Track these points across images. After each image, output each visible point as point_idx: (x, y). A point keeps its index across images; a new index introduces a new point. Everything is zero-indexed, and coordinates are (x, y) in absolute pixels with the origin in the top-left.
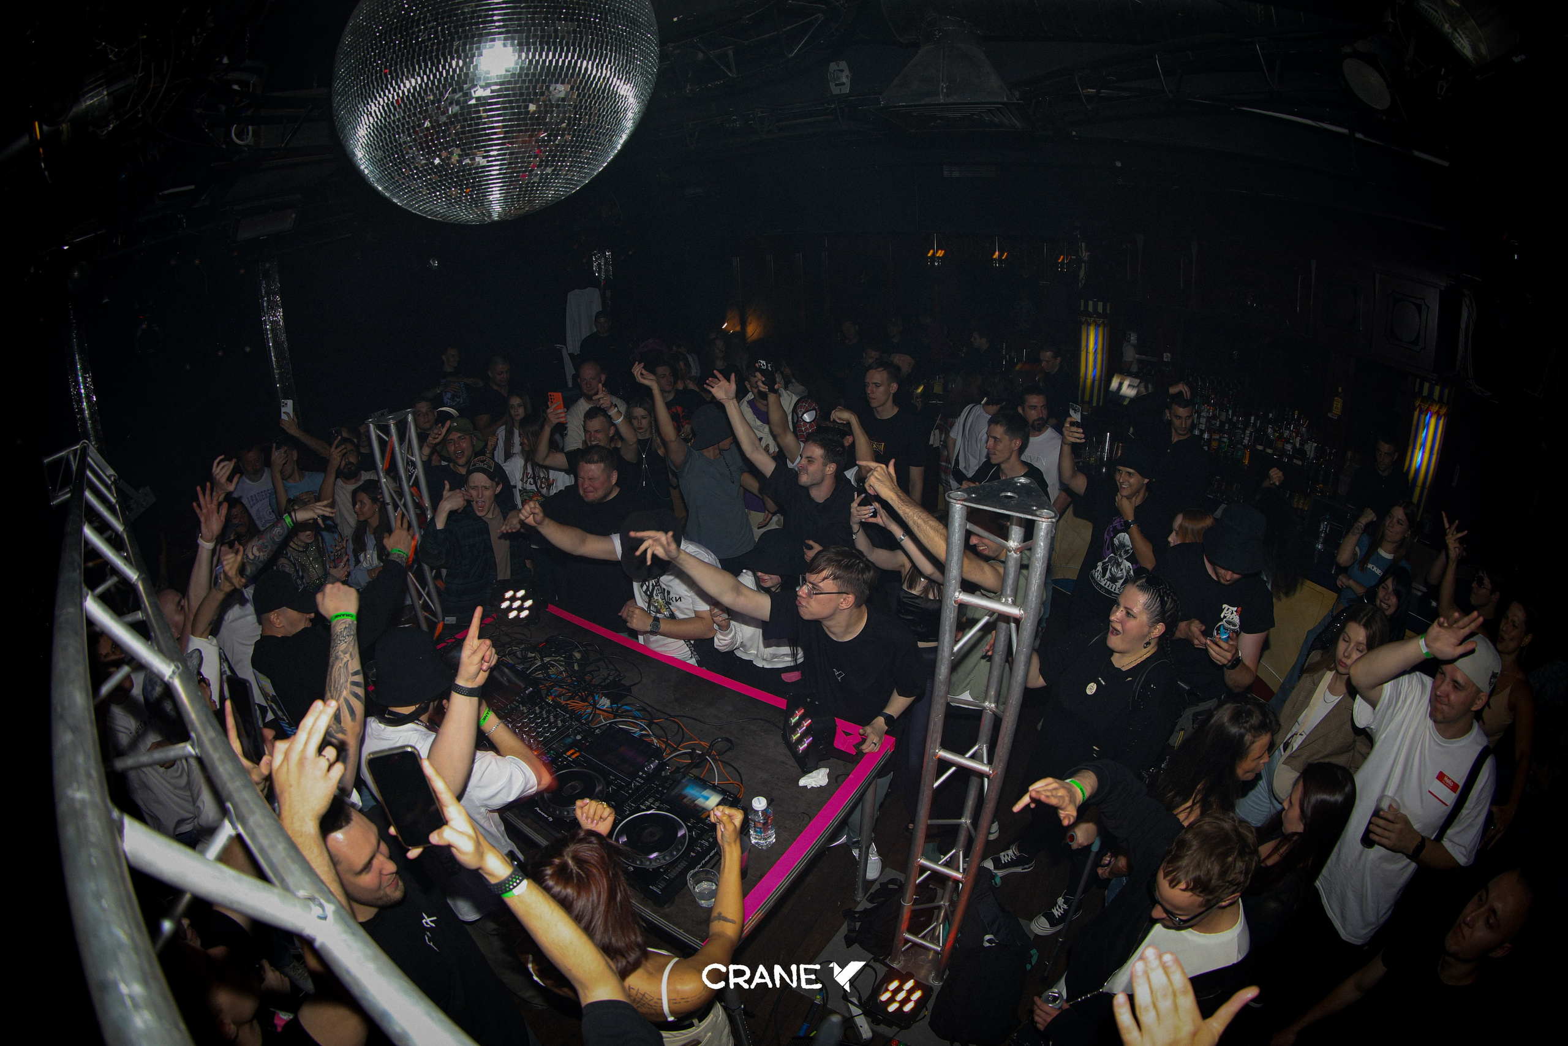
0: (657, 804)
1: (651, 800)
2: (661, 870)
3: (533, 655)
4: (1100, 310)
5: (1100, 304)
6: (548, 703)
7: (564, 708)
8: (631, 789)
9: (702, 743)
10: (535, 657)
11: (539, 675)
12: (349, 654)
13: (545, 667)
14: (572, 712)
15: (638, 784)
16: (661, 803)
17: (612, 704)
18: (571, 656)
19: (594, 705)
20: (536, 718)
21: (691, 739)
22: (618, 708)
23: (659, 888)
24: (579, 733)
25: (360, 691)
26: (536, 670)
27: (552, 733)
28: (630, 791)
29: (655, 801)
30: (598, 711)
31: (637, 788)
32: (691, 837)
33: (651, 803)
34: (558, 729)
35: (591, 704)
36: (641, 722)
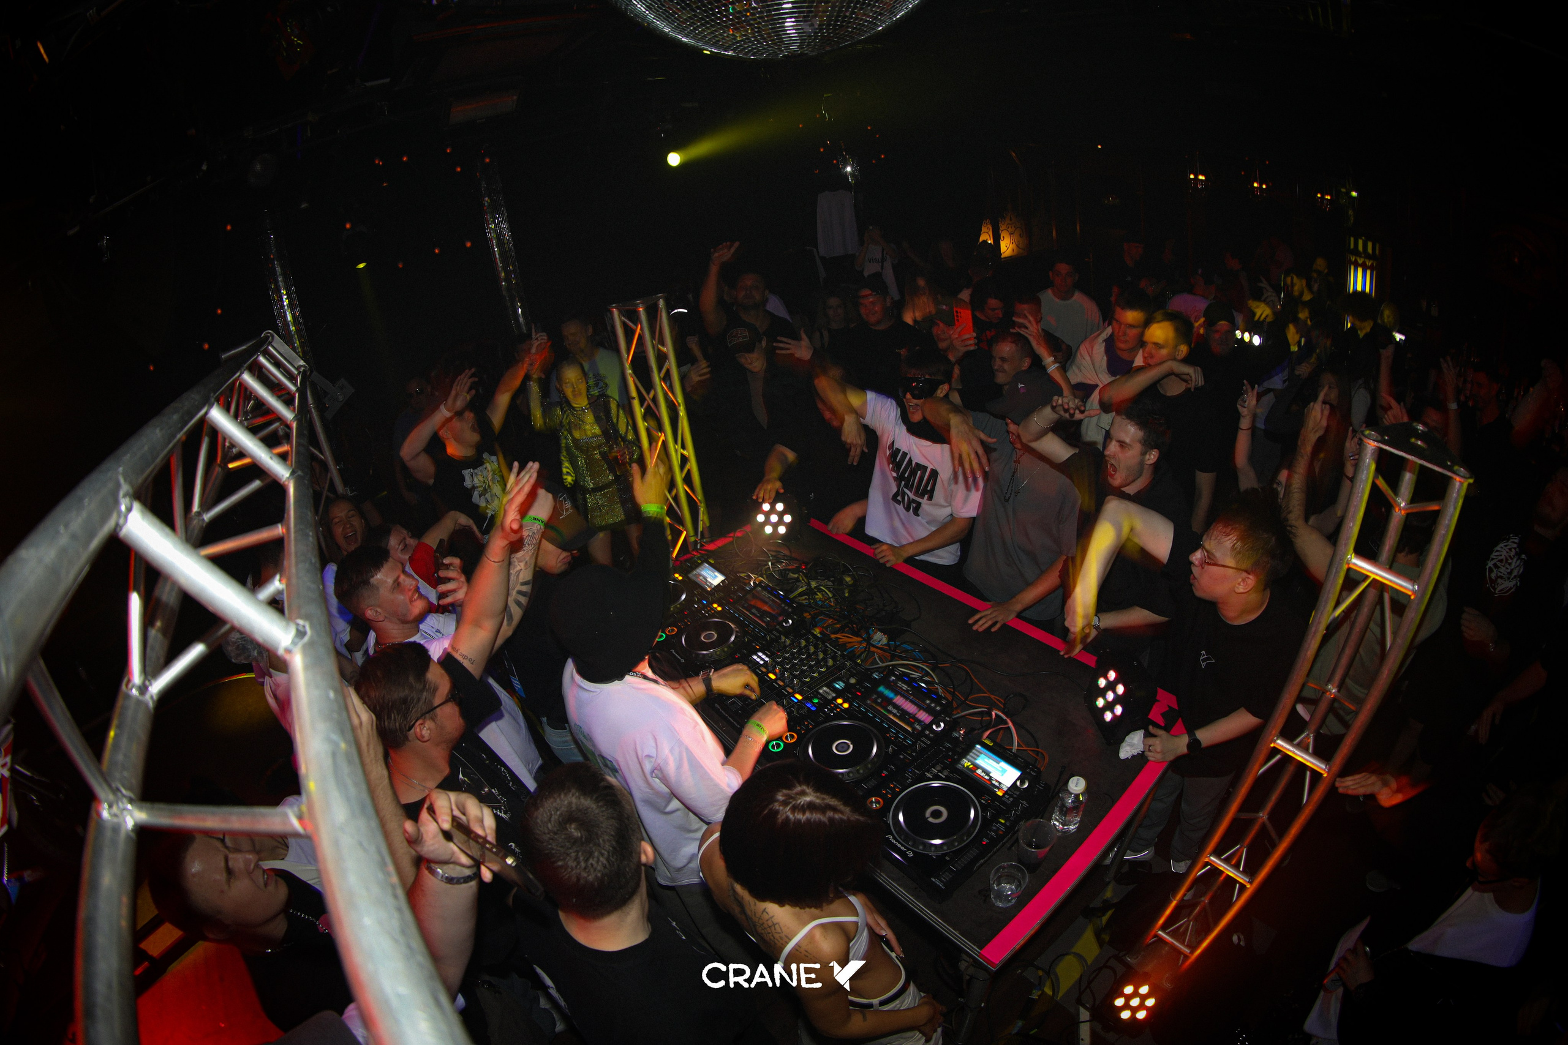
0: (946, 773)
1: (938, 768)
2: (947, 858)
3: (796, 576)
4: (1370, 250)
5: (1370, 245)
6: (815, 636)
7: (835, 643)
8: (915, 751)
9: (992, 696)
10: (798, 578)
11: (803, 600)
12: (524, 562)
13: (810, 592)
14: (843, 647)
15: (923, 745)
16: (950, 772)
17: (889, 640)
18: (841, 581)
19: (868, 640)
20: (800, 652)
21: (980, 691)
22: (896, 647)
23: (942, 881)
24: (853, 675)
25: (523, 600)
26: (801, 595)
27: (820, 673)
28: (914, 754)
29: (944, 769)
30: (872, 649)
31: (923, 750)
32: (984, 817)
33: (939, 771)
34: (828, 668)
35: (864, 639)
36: (924, 665)
